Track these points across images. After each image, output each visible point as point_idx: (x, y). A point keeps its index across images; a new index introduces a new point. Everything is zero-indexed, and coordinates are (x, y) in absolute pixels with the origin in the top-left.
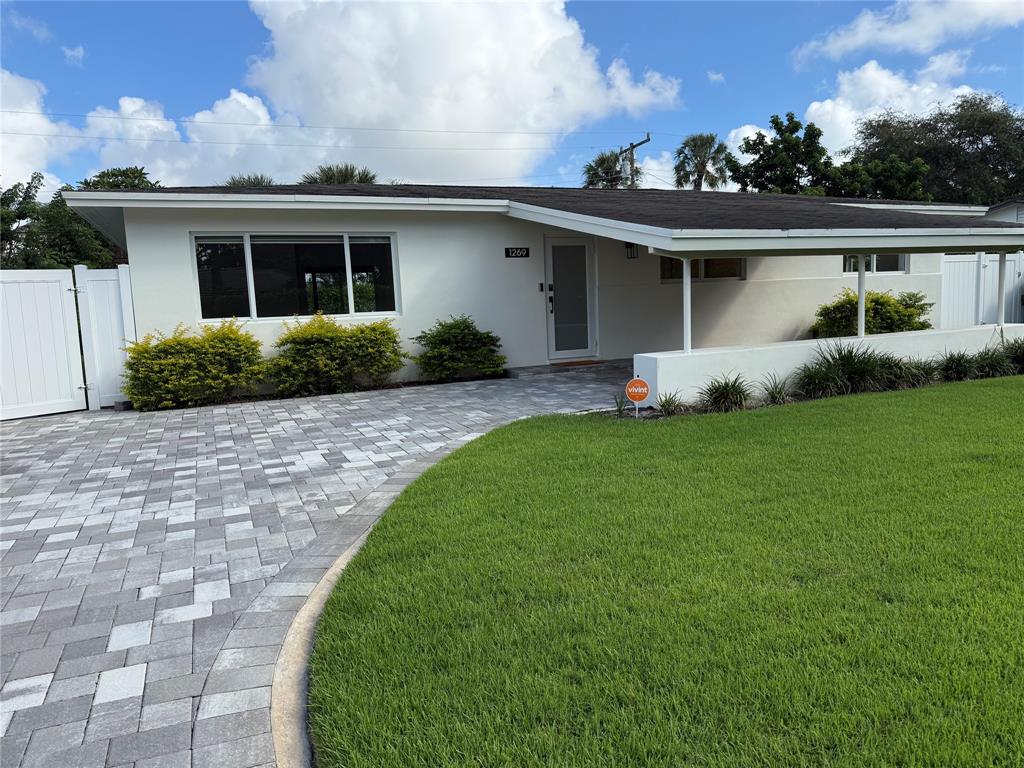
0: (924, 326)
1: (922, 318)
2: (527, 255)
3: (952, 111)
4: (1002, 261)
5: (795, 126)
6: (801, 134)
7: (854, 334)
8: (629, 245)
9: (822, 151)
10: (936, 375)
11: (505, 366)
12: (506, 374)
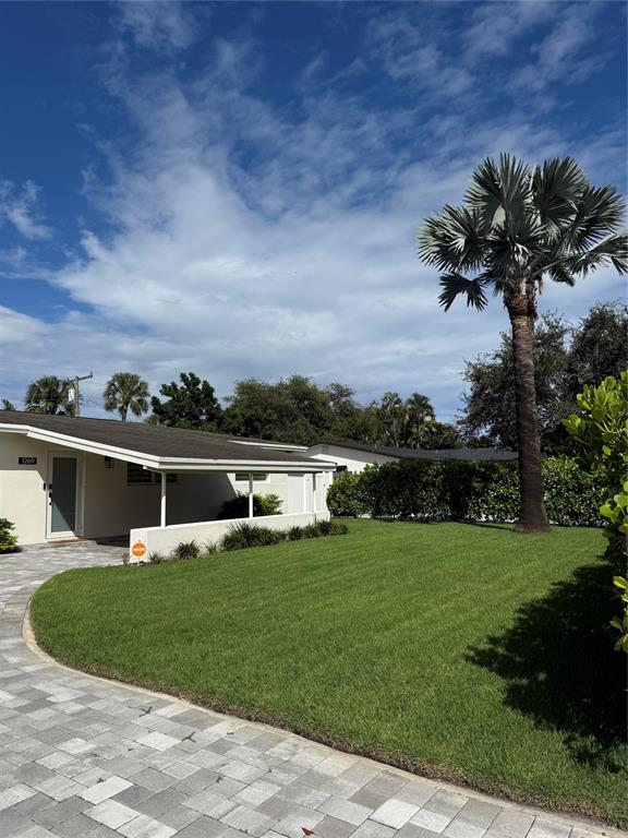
0: (279, 513)
1: (278, 509)
2: (35, 463)
3: (288, 382)
4: (314, 478)
5: (197, 381)
6: (200, 387)
7: (248, 516)
8: (107, 459)
9: (215, 401)
10: (287, 538)
11: (17, 544)
12: (17, 550)
